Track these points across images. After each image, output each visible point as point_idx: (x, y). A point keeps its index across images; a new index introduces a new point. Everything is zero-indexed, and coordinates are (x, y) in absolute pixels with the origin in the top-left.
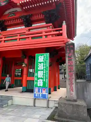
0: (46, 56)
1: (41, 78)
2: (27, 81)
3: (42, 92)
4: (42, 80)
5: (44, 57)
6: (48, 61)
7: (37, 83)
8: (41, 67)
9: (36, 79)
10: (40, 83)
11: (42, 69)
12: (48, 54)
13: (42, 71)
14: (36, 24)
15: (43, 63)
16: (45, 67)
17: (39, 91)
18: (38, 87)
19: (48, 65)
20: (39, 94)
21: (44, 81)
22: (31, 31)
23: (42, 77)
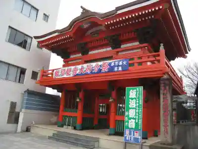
0: (139, 89)
1: (133, 118)
2: (116, 120)
3: (134, 135)
4: (134, 120)
5: (137, 92)
6: (141, 97)
7: (128, 125)
8: (132, 104)
9: (126, 119)
10: (132, 124)
11: (134, 107)
12: (141, 88)
13: (134, 110)
14: (130, 43)
15: (136, 99)
16: (138, 104)
17: (130, 134)
18: (129, 128)
19: (141, 102)
20: (131, 137)
21: (137, 121)
22: (119, 54)
23: (135, 117)
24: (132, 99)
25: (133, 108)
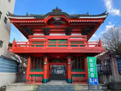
1: (93, 72)
2: (71, 75)
3: (94, 81)
5: (93, 59)
7: (90, 76)
16: (94, 65)
21: (95, 74)
24: (91, 63)
25: (92, 67)
